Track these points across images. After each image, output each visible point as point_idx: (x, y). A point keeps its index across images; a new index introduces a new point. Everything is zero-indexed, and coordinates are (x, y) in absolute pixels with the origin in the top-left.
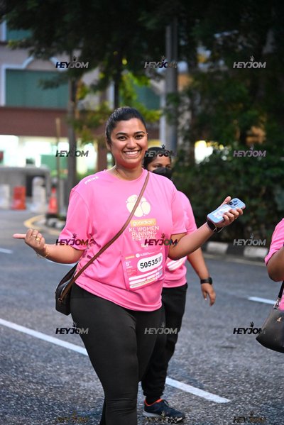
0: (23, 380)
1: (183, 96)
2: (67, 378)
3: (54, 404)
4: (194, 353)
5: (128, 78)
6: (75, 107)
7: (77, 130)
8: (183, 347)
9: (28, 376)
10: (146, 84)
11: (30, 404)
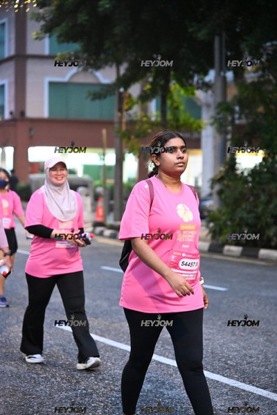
0: (105, 388)
1: (234, 105)
4: (272, 360)
5: (175, 88)
6: (121, 118)
7: (124, 141)
8: (260, 354)
9: (109, 384)
10: (193, 94)
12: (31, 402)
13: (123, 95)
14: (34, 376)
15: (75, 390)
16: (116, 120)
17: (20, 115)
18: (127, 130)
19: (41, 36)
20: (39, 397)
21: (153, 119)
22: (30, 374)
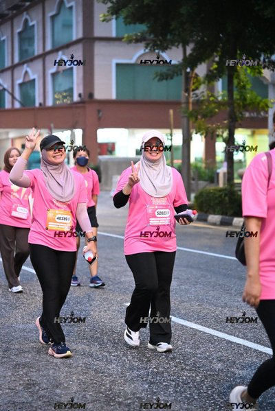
0: (176, 367)
2: (220, 366)
3: (213, 392)
6: (188, 98)
7: (191, 121)
9: (180, 363)
10: (260, 73)
11: (189, 393)
12: (103, 380)
13: (190, 75)
14: (106, 354)
15: (146, 368)
16: (183, 100)
17: (88, 97)
18: (193, 110)
19: (108, 18)
20: (111, 375)
21: (220, 98)
22: (102, 352)
